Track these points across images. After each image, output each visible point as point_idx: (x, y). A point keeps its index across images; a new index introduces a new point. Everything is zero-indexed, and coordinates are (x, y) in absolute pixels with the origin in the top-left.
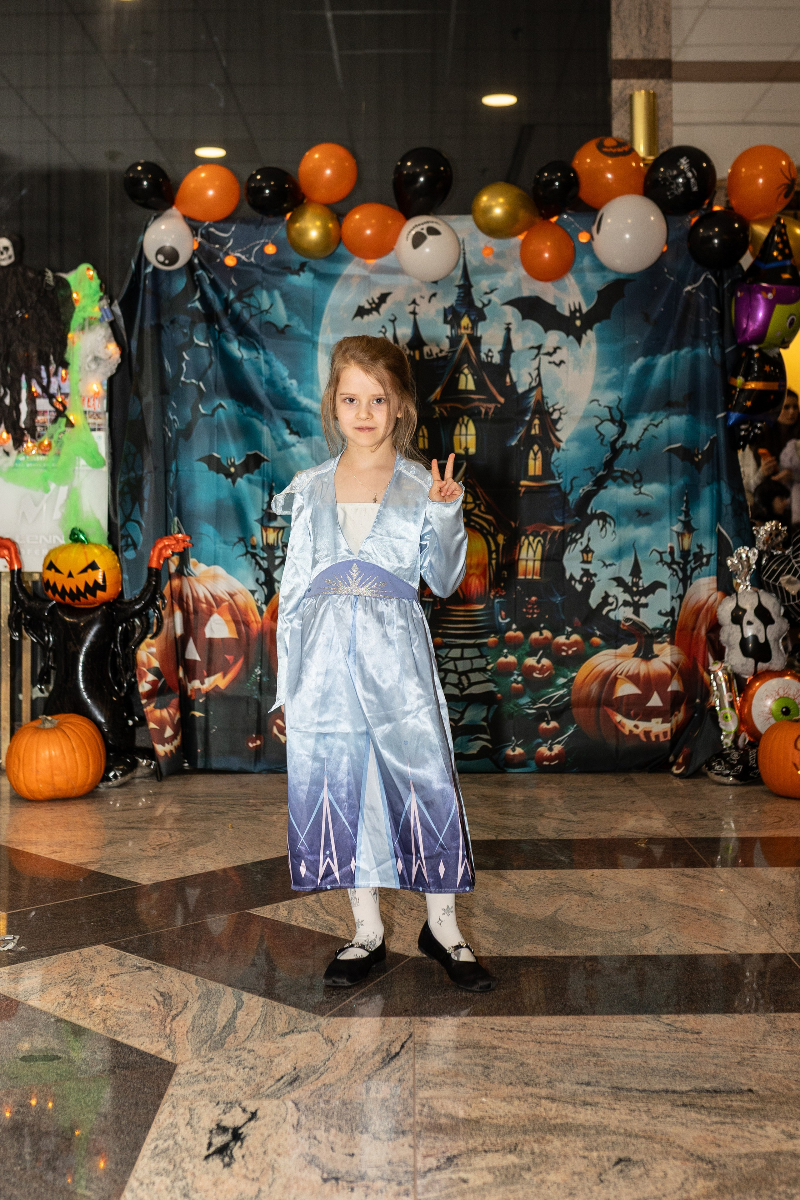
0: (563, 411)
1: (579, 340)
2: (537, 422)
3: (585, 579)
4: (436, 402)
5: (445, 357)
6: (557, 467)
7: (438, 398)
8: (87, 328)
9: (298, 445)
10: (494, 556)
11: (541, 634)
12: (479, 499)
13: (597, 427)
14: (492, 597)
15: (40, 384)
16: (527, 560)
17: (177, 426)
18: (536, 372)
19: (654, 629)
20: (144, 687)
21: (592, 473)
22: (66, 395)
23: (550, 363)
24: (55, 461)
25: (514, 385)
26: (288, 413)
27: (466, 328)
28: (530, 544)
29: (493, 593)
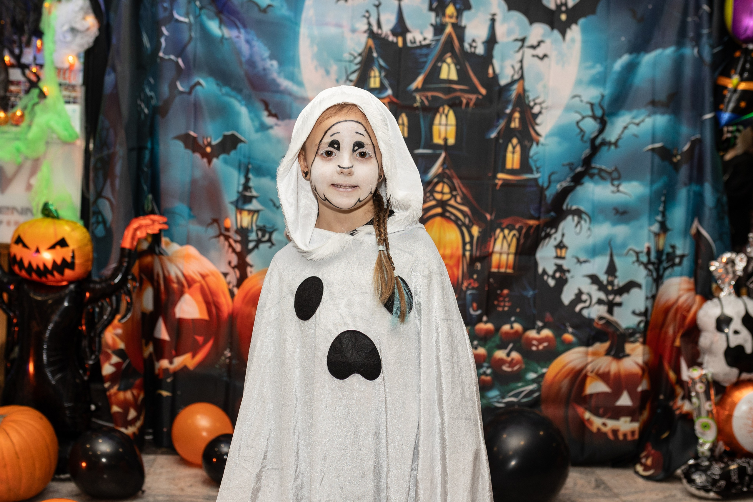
0: (544, 105)
1: (563, 34)
2: (517, 115)
3: (558, 275)
4: (417, 90)
5: (428, 46)
6: (536, 161)
7: (420, 86)
9: (276, 128)
10: (468, 247)
11: (512, 328)
12: (455, 190)
13: (578, 123)
14: (464, 289)
15: (12, 53)
16: (501, 254)
17: (154, 102)
18: (519, 65)
19: (628, 329)
20: (107, 369)
21: (570, 169)
22: (41, 66)
23: (533, 56)
24: (26, 133)
25: (496, 77)
26: (267, 96)
27: (451, 17)
28: (504, 237)
29: (465, 284)
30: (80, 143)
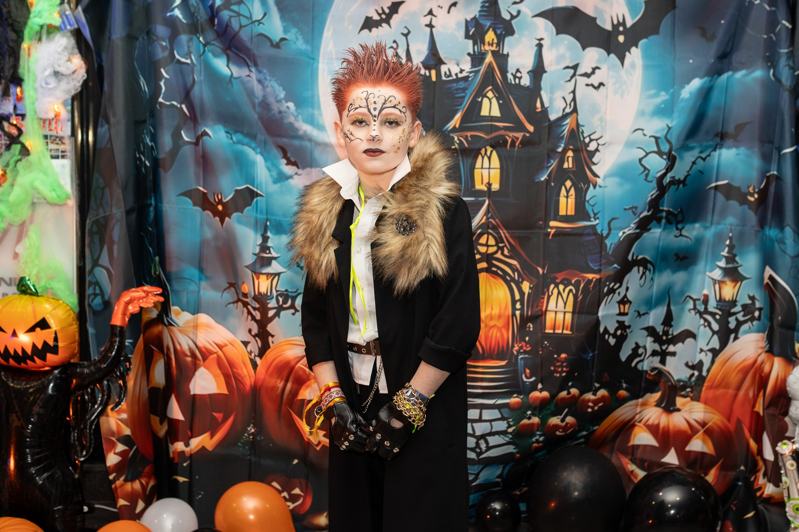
0: (600, 142)
1: (622, 59)
2: (570, 154)
3: (619, 333)
4: (454, 130)
5: (466, 79)
6: (593, 206)
7: (457, 126)
8: (44, 38)
9: (295, 177)
10: (518, 306)
11: (569, 394)
12: (503, 242)
13: (640, 160)
14: (515, 353)
16: (556, 312)
17: (155, 153)
18: (572, 95)
19: (679, 381)
20: (112, 459)
21: (634, 214)
22: (23, 116)
23: (587, 85)
24: (9, 193)
25: (545, 111)
26: (284, 141)
27: (491, 44)
28: (559, 293)
29: (516, 348)
30: (72, 203)
